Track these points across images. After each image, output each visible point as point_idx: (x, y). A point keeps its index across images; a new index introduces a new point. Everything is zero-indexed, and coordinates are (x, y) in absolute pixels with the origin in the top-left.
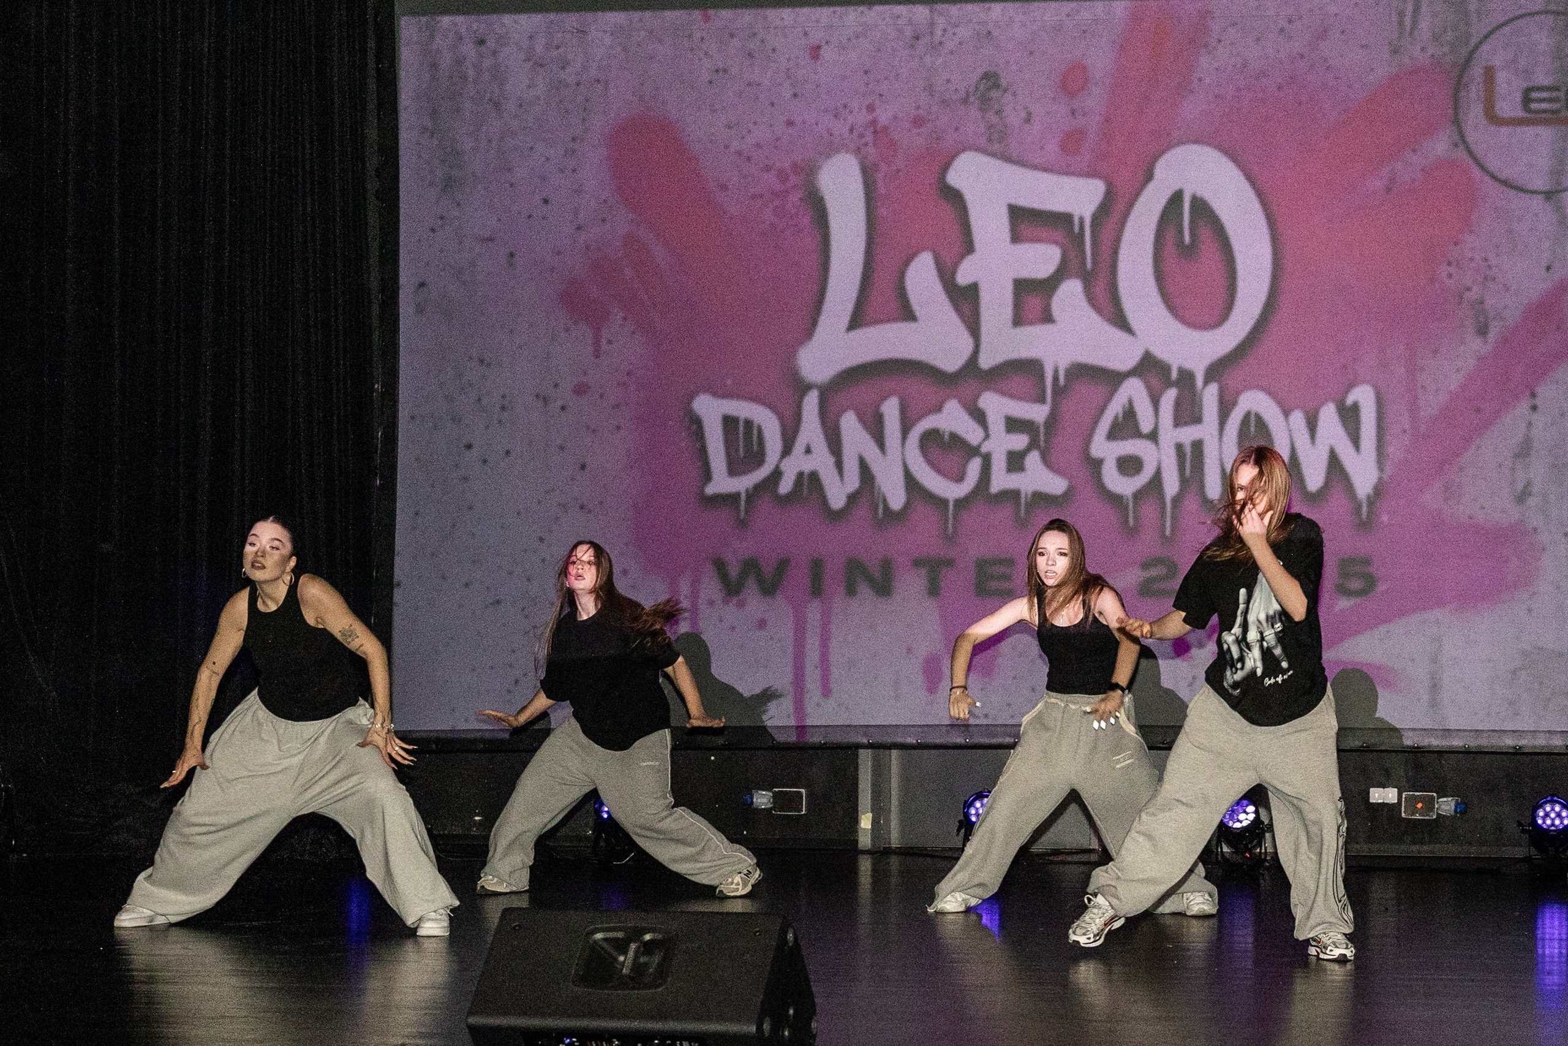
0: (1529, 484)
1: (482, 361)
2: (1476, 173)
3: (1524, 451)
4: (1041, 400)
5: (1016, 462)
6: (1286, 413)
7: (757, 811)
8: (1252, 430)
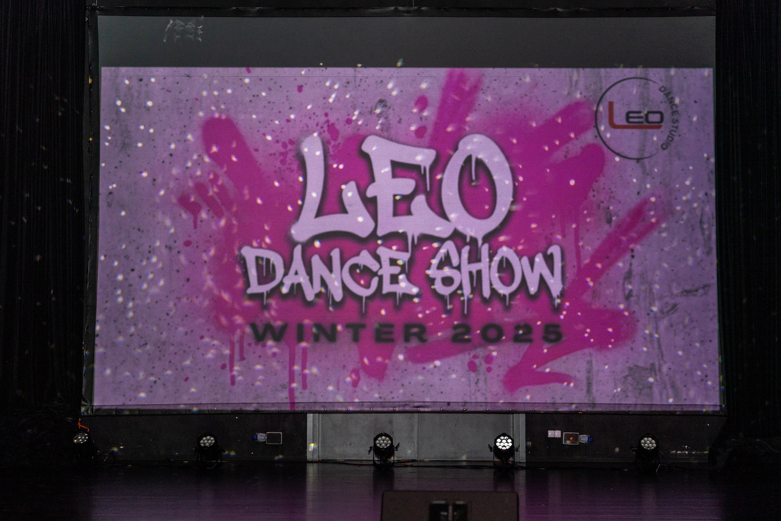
0: (631, 291)
1: (139, 230)
2: (606, 149)
3: (629, 276)
4: (406, 250)
7: (259, 443)
8: (504, 265)
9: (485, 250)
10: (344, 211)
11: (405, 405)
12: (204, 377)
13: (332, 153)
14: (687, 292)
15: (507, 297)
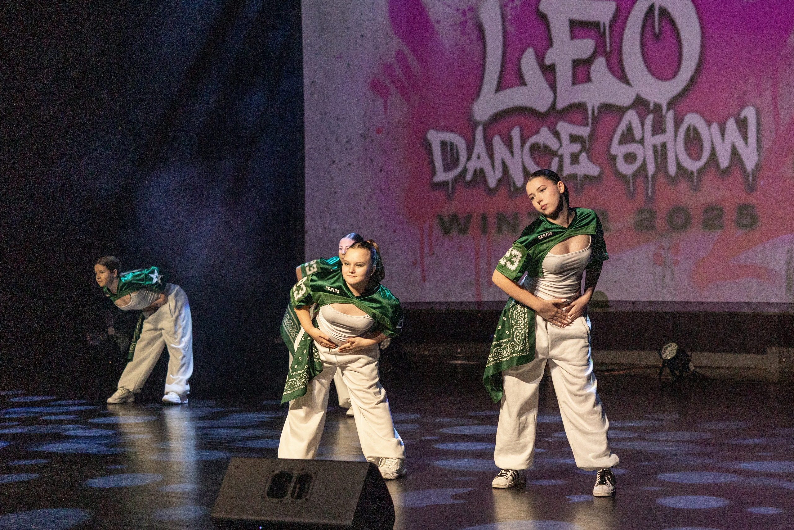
4: (586, 124)
6: (709, 125)
8: (692, 135)
9: (670, 117)
10: (522, 82)
13: (509, 17)
15: (695, 174)
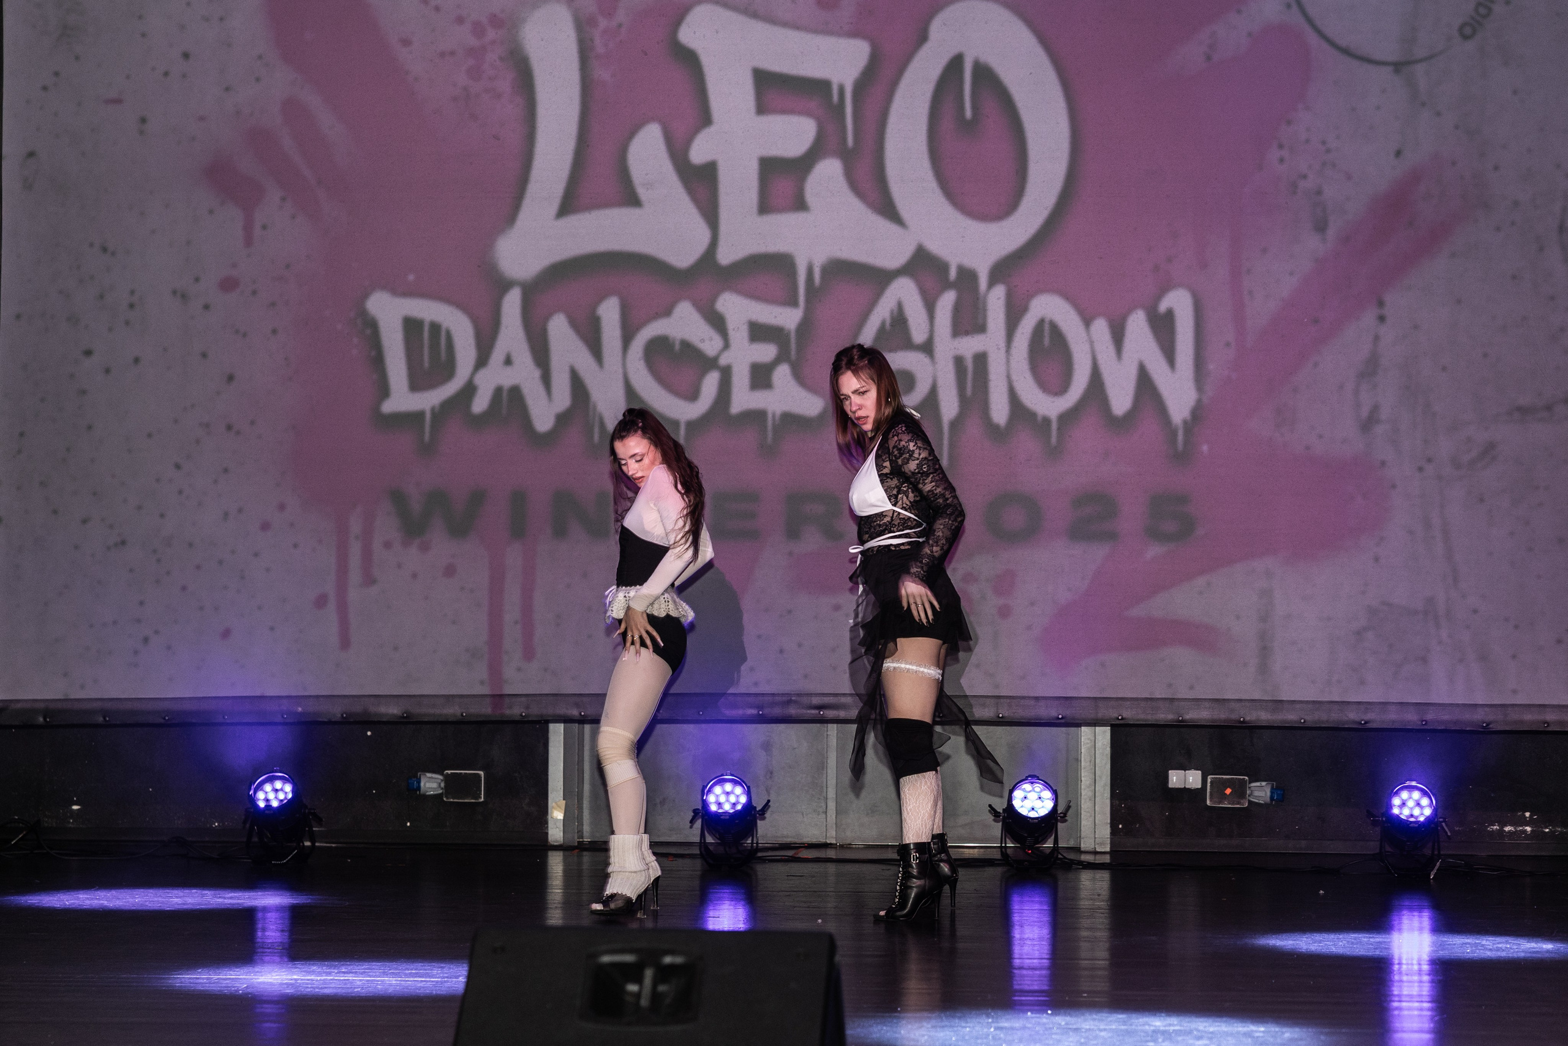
0: (1376, 408)
1: (104, 250)
2: (1313, 39)
3: (1370, 369)
4: (793, 303)
5: (761, 376)
6: (1087, 322)
7: (425, 797)
8: (1047, 341)
9: (996, 300)
10: (632, 199)
11: (789, 702)
12: (272, 629)
13: (600, 49)
14: (1523, 412)
15: (1054, 426)
